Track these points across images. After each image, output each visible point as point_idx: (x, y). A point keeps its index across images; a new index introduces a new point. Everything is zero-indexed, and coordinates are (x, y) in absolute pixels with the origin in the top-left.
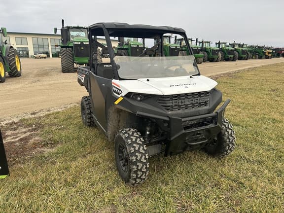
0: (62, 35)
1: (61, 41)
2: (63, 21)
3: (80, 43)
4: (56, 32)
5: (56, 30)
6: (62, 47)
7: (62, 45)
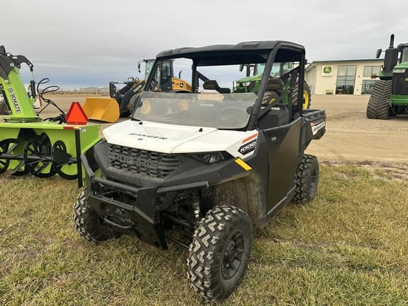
0: (385, 60)
1: (382, 69)
2: (393, 36)
3: (403, 71)
4: (378, 56)
5: (380, 52)
6: (381, 78)
7: (382, 75)
